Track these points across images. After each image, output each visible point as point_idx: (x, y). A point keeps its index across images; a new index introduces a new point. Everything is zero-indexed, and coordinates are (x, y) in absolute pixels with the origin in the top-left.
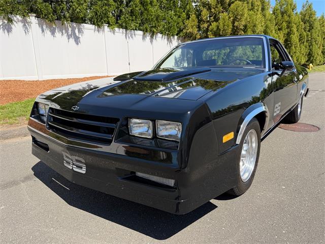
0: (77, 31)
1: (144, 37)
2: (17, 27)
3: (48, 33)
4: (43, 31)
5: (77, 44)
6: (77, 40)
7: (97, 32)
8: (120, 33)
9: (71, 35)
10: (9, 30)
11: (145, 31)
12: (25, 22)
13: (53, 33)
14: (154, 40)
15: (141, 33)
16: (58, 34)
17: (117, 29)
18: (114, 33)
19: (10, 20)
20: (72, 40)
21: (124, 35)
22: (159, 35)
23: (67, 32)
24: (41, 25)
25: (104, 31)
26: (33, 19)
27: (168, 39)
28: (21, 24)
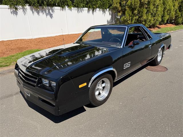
0: (51, 11)
1: (89, 11)
2: (20, 11)
3: (36, 13)
4: (33, 13)
5: (51, 18)
6: (51, 16)
7: (61, 11)
8: (74, 10)
9: (48, 14)
10: (16, 14)
11: (89, 8)
12: (23, 9)
13: (38, 13)
14: (94, 13)
15: (87, 9)
16: (41, 14)
17: (72, 8)
18: (71, 10)
19: (16, 9)
20: (49, 16)
21: (77, 11)
22: (98, 9)
23: (46, 12)
24: (32, 10)
25: (65, 9)
26: (27, 7)
27: (103, 11)
28: (22, 10)
